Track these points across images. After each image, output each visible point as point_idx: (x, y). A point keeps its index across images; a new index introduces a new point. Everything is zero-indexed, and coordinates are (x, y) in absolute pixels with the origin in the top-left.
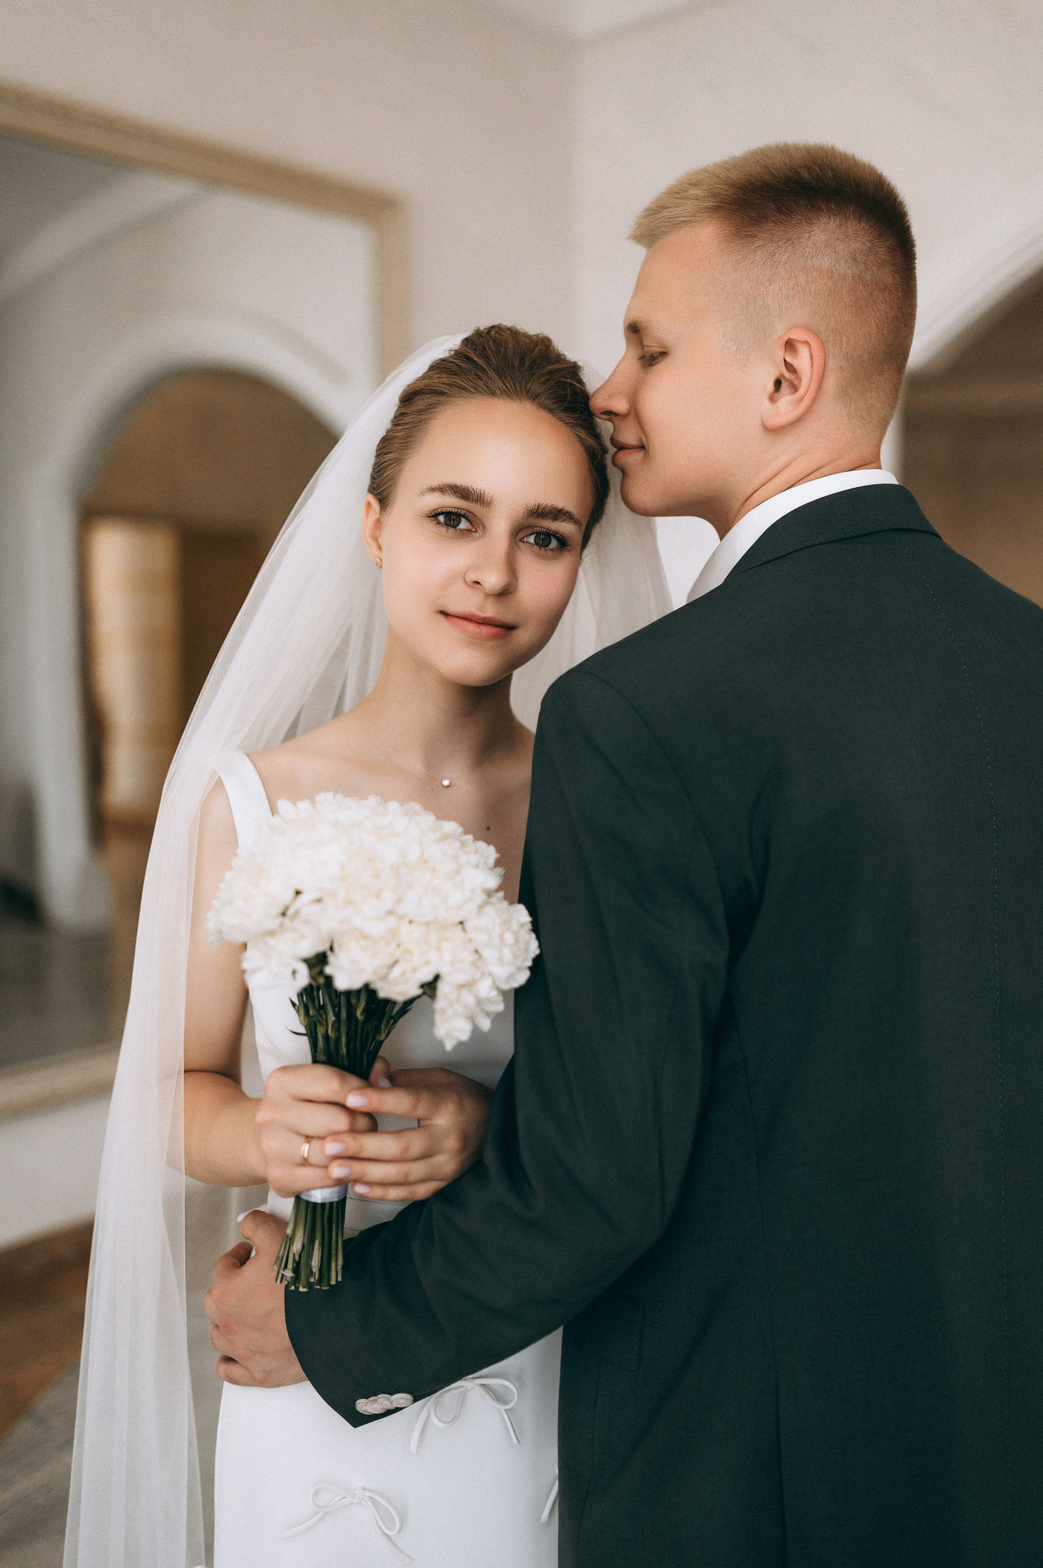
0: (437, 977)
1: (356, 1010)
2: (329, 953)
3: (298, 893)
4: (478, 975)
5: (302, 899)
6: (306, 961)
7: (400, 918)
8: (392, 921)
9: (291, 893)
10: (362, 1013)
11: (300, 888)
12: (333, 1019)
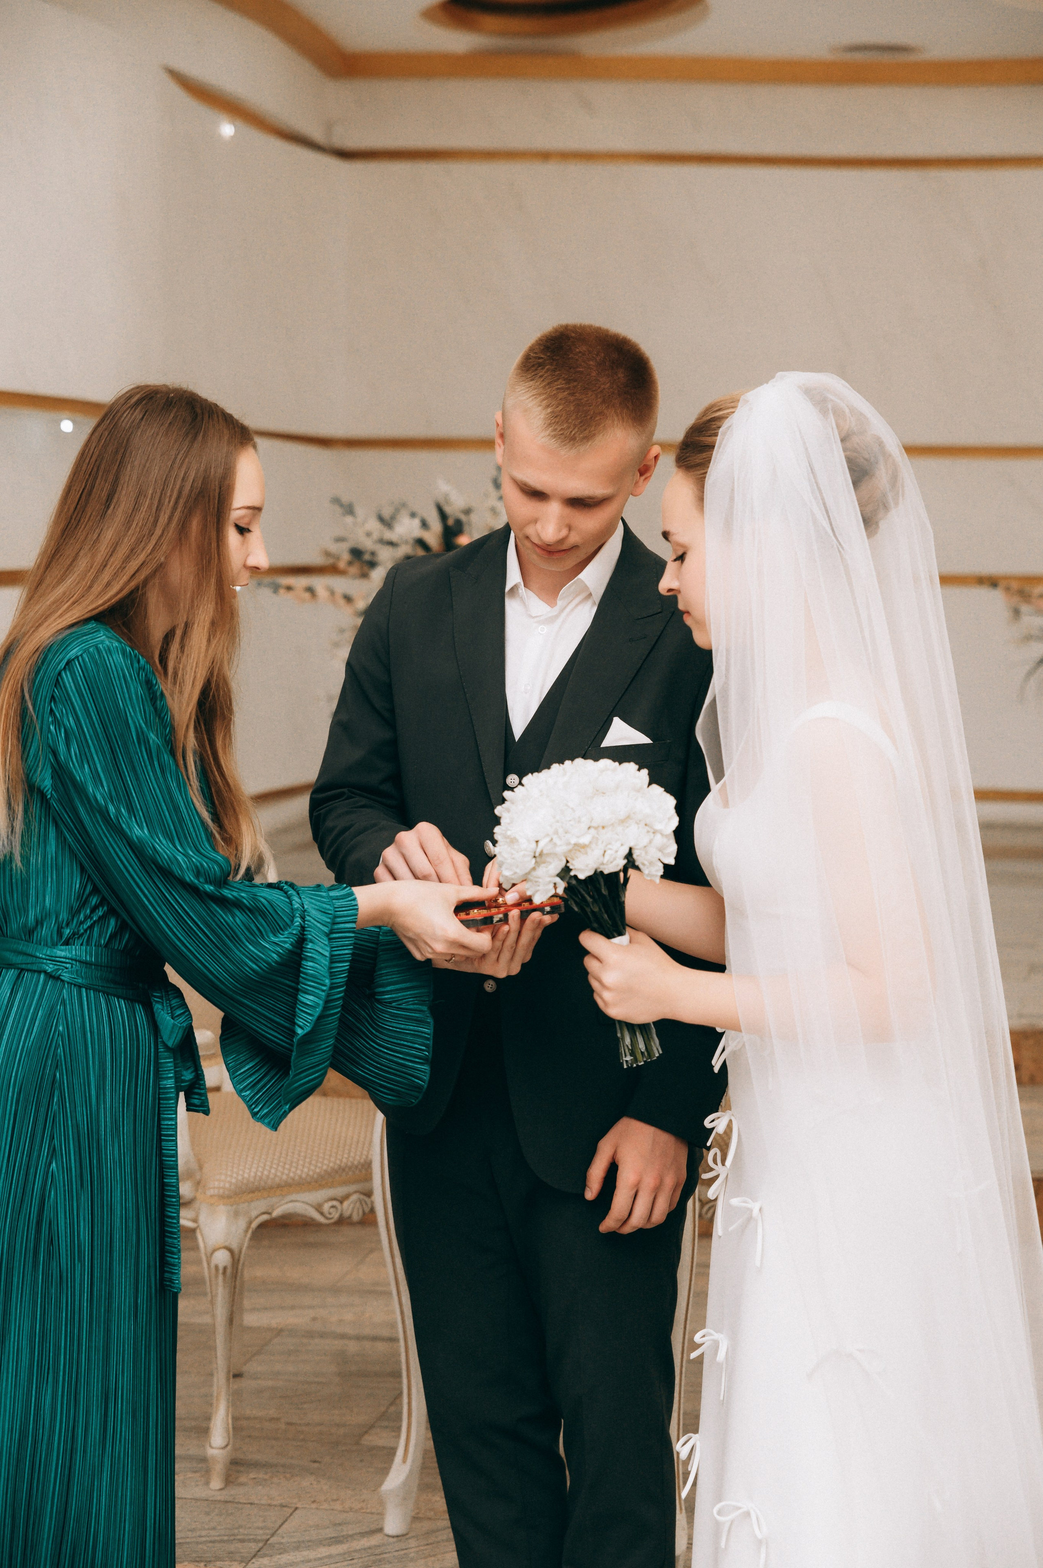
0: (631, 849)
1: (601, 891)
2: (568, 865)
3: (537, 842)
4: (652, 835)
5: (541, 844)
6: (558, 875)
7: (596, 828)
8: (592, 831)
9: (535, 844)
10: (605, 891)
11: (537, 840)
12: (591, 900)
